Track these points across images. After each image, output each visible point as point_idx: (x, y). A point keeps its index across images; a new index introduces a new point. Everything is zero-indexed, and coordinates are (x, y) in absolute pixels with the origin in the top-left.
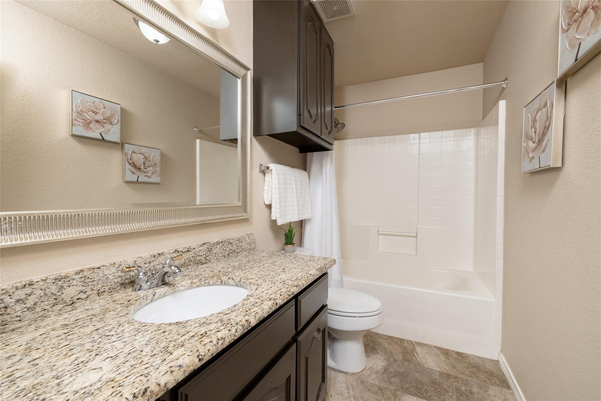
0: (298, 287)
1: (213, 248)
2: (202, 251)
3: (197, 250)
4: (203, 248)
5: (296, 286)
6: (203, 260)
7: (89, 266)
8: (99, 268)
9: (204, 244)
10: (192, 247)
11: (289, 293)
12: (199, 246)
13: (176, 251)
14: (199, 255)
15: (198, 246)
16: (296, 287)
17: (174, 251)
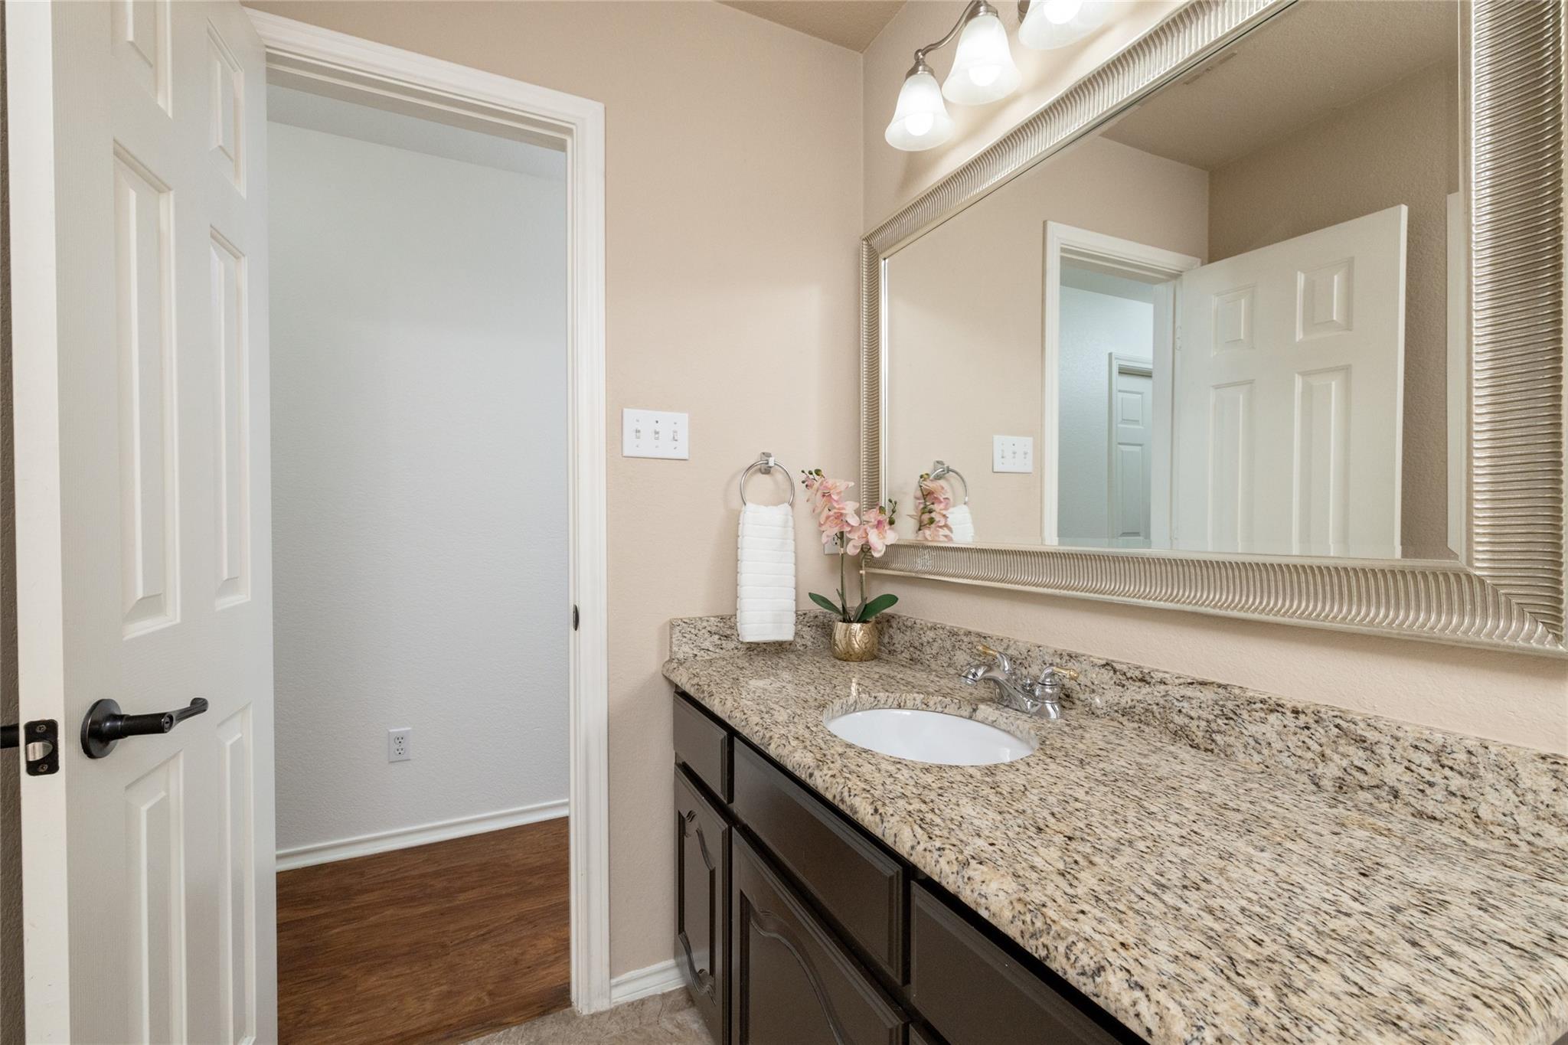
0: (878, 817)
1: (1245, 715)
2: (1194, 702)
3: (1176, 692)
4: (1199, 694)
5: (876, 811)
6: (1200, 734)
7: (979, 630)
8: (985, 638)
9: (1203, 684)
10: (1158, 676)
11: (846, 794)
12: (1182, 680)
13: (1107, 664)
14: (1180, 711)
15: (1177, 681)
16: (872, 811)
17: (1104, 662)
